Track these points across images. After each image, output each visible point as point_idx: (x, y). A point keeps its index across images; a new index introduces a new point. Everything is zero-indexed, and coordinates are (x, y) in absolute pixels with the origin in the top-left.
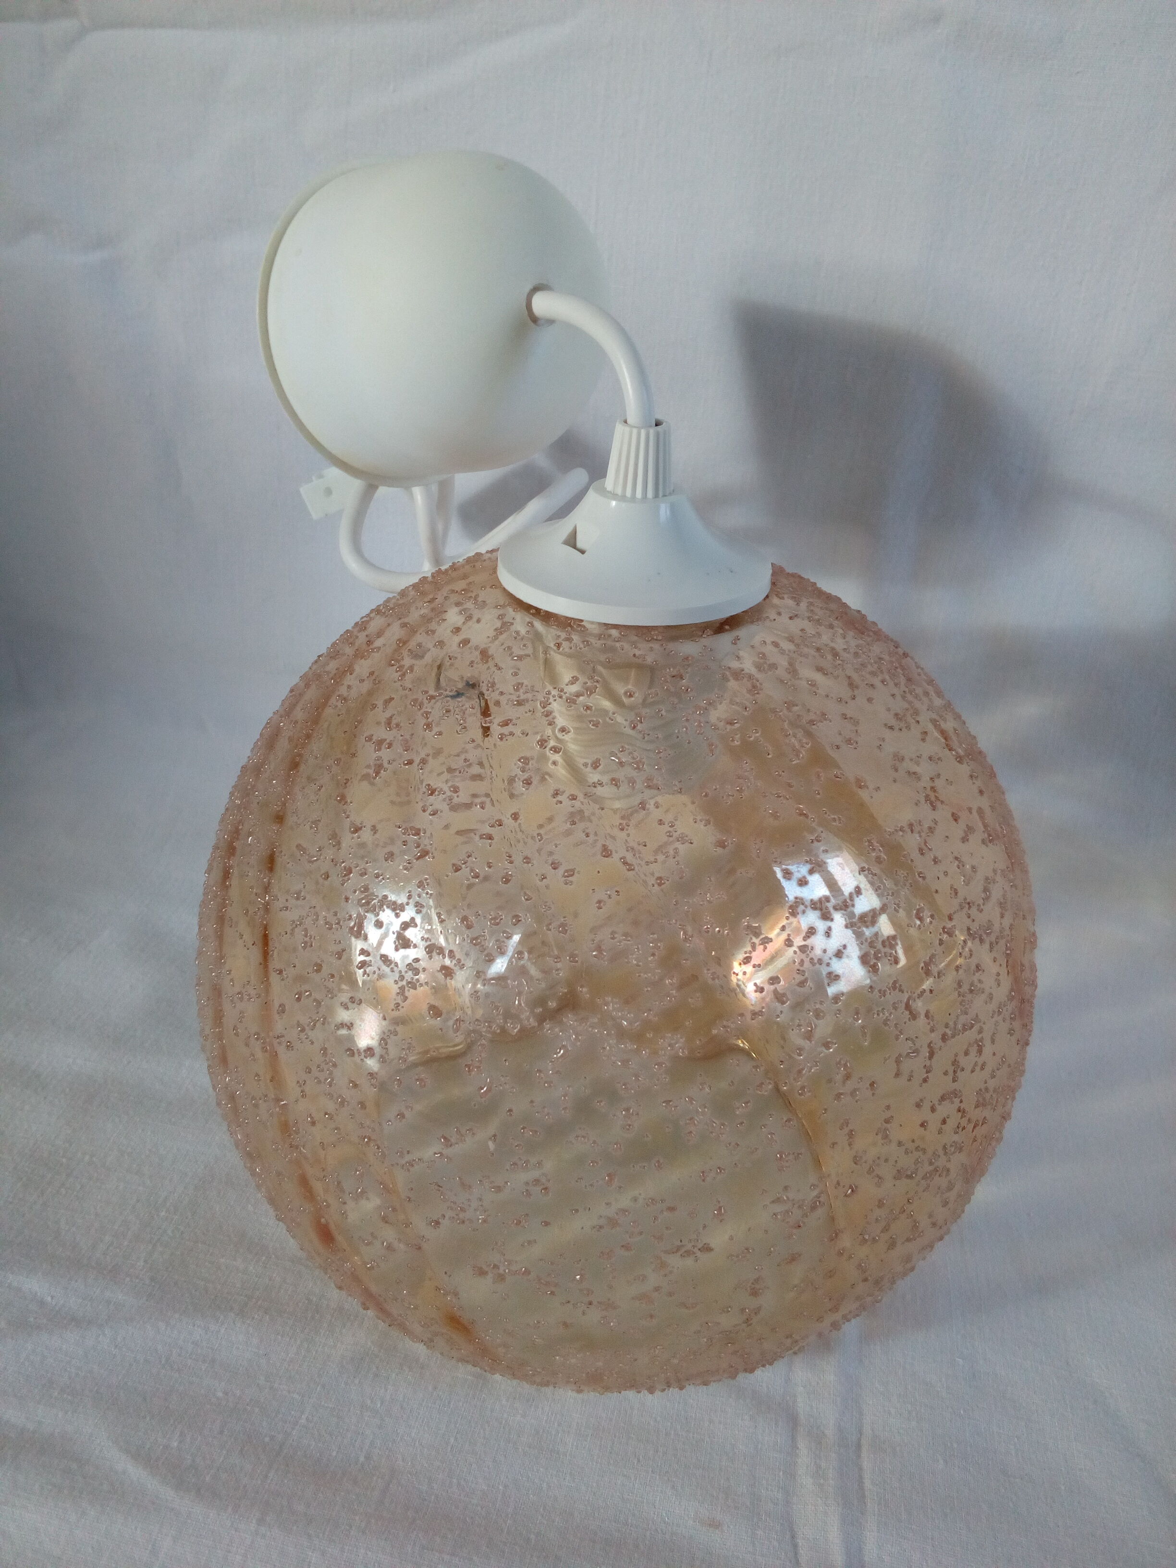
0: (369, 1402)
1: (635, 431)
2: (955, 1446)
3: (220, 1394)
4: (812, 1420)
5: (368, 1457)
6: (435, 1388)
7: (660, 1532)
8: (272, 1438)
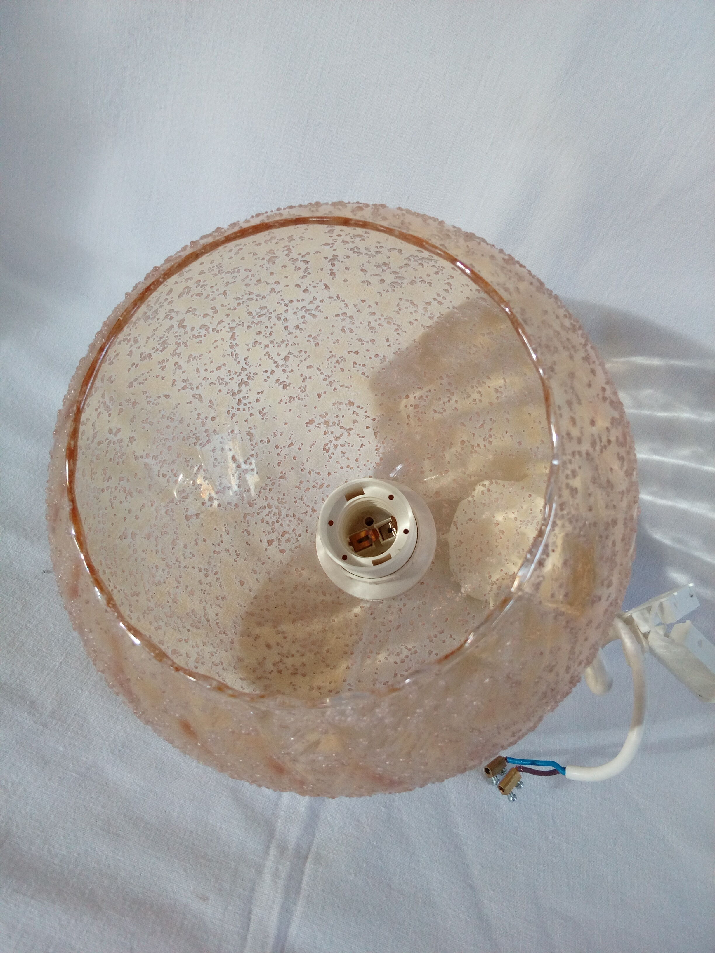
2: (364, 865)
4: (283, 836)
7: (169, 898)
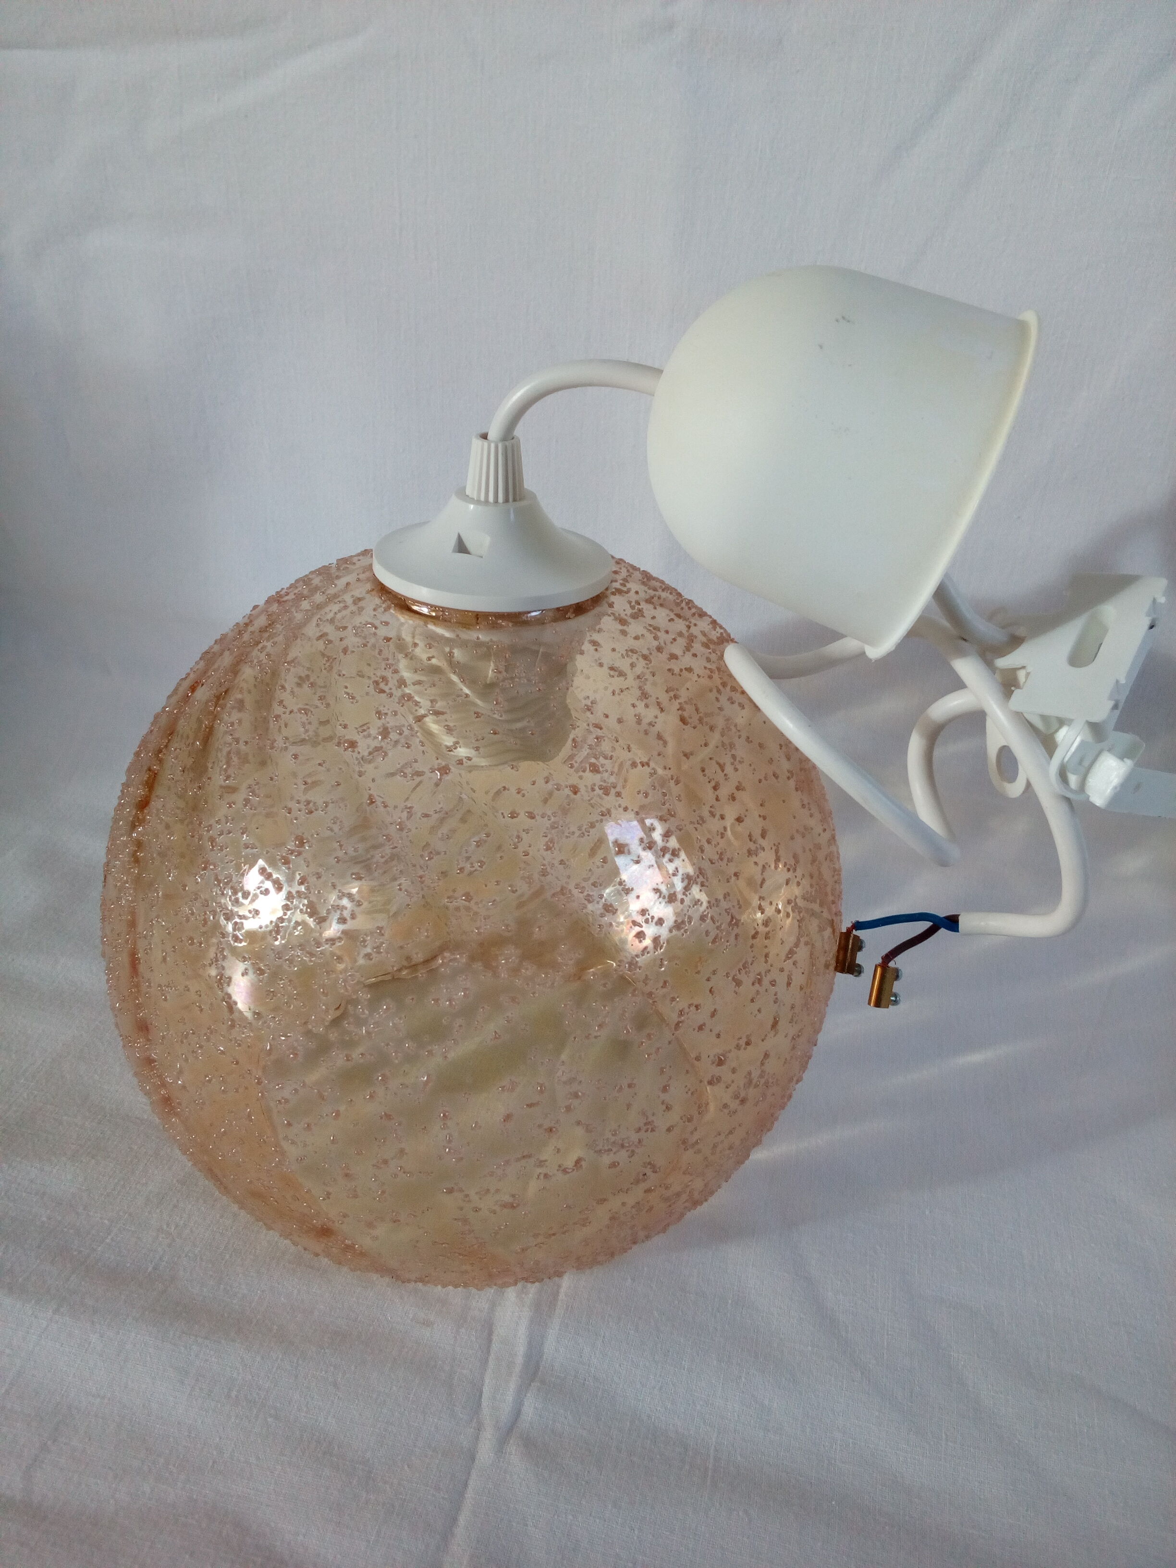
0: (165, 1227)
1: (493, 445)
3: (44, 1219)
5: (155, 1269)
6: (222, 1217)
7: (382, 1326)
8: (80, 1252)
